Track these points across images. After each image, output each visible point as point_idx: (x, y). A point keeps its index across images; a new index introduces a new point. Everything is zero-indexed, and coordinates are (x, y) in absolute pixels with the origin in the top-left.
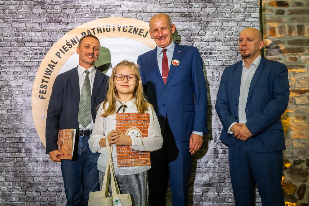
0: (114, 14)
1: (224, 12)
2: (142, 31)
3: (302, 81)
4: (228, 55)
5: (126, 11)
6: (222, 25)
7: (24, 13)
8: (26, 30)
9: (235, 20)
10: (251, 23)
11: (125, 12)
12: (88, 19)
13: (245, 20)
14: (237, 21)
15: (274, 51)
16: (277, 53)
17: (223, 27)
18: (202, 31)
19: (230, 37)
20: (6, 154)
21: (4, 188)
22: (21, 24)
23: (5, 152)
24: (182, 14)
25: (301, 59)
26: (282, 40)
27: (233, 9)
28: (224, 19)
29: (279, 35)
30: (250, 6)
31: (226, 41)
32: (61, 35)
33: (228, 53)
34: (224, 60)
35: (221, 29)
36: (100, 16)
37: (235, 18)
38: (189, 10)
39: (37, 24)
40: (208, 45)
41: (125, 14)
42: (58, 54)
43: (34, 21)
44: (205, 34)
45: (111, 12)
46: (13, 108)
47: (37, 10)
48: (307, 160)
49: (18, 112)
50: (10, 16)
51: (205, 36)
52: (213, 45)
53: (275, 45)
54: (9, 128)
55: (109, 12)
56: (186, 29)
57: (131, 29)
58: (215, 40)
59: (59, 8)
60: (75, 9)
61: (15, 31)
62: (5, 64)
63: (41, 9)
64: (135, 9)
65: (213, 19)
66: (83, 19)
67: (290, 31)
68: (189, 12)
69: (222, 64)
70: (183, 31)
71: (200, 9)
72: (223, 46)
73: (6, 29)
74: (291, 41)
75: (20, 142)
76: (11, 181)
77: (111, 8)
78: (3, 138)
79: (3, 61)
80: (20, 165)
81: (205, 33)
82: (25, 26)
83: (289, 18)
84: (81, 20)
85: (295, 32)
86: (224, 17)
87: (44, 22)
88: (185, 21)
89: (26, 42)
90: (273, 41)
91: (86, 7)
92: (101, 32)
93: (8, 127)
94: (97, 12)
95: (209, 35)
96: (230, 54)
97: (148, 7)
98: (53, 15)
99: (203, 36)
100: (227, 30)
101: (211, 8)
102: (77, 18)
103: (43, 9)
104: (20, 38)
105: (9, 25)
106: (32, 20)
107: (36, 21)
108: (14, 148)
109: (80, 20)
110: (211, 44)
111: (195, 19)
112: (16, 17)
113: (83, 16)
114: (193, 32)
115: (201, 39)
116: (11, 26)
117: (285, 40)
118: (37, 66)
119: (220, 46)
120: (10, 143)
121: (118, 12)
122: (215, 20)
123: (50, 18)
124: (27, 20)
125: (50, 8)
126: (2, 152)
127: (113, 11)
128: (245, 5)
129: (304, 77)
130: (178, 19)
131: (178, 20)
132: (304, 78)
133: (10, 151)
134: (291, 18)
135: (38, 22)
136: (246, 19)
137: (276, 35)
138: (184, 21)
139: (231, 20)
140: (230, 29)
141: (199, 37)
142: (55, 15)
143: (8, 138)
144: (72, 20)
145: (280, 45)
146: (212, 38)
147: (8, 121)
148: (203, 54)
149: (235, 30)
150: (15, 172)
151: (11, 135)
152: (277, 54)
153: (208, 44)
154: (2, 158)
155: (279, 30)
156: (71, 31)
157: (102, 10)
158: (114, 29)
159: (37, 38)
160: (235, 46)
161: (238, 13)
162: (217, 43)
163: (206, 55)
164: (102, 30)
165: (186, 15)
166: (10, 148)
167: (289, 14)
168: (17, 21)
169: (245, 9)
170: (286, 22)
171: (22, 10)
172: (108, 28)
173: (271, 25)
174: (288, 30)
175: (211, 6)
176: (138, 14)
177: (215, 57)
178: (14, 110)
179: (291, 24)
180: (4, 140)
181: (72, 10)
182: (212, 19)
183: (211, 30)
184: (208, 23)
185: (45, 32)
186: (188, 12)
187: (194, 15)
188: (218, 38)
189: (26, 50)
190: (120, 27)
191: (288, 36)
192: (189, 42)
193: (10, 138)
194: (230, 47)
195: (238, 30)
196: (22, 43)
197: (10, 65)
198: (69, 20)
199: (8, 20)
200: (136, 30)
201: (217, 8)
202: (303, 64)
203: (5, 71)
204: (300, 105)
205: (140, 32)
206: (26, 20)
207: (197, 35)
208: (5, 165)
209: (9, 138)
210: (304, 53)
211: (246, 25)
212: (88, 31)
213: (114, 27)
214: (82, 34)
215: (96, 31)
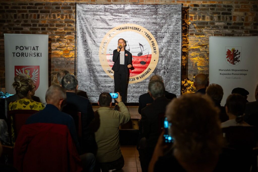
0: (128, 22)
1: (168, 22)
3: (203, 41)
4: (170, 38)
13: (176, 25)
18: (160, 29)
19: (171, 31)
23: (90, 73)
24: (153, 23)
25: (203, 31)
27: (172, 21)
28: (168, 25)
30: (178, 20)
31: (169, 33)
34: (168, 40)
35: (167, 28)
36: (123, 23)
37: (173, 24)
38: (156, 21)
40: (162, 34)
41: (133, 22)
54: (91, 64)
58: (165, 32)
63: (101, 20)
64: (136, 21)
65: (164, 25)
67: (199, 18)
71: (160, 21)
72: (168, 35)
74: (199, 23)
77: (127, 20)
83: (199, 12)
85: (201, 19)
88: (154, 25)
89: (96, 33)
90: (191, 23)
91: (118, 20)
95: (163, 31)
97: (141, 20)
98: (105, 22)
99: (161, 31)
100: (170, 29)
101: (164, 21)
110: (164, 34)
111: (158, 25)
114: (157, 29)
117: (196, 22)
125: (104, 20)
128: (176, 19)
131: (152, 25)
137: (193, 20)
139: (171, 25)
141: (159, 31)
143: (91, 68)
145: (194, 25)
147: (91, 62)
152: (193, 28)
155: (194, 18)
156: (113, 29)
158: (128, 28)
160: (172, 35)
162: (166, 34)
163: (162, 38)
164: (124, 28)
165: (155, 23)
167: (199, 10)
169: (176, 21)
170: (197, 14)
172: (126, 27)
173: (191, 16)
176: (137, 23)
177: (165, 39)
179: (200, 15)
180: (89, 69)
183: (164, 29)
187: (158, 23)
188: (166, 32)
190: (131, 27)
191: (198, 20)
194: (170, 35)
195: (173, 29)
200: (136, 29)
201: (166, 20)
202: (204, 34)
204: (202, 51)
205: (138, 29)
208: (90, 77)
210: (205, 28)
211: (177, 27)
212: (119, 29)
213: (128, 27)
214: (117, 30)
215: (122, 29)
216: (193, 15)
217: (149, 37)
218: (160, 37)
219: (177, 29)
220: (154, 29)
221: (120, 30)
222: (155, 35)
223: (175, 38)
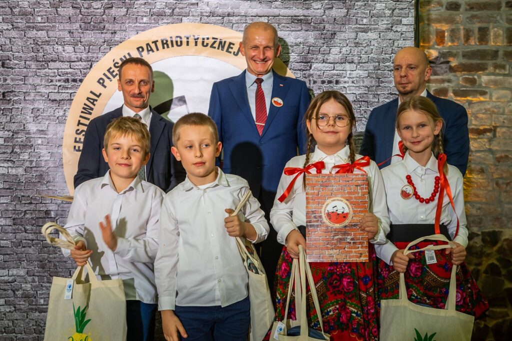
0: (188, 18)
1: (359, 16)
2: (232, 46)
3: (481, 116)
4: (365, 84)
5: (206, 12)
6: (357, 37)
7: (45, 14)
8: (50, 41)
9: (377, 29)
10: (402, 34)
11: (205, 14)
12: (146, 25)
13: (392, 30)
14: (379, 31)
15: (442, 68)
16: (445, 70)
17: (357, 39)
18: (325, 47)
19: (369, 57)
20: (27, 235)
21: (27, 285)
22: (40, 32)
23: (26, 232)
24: (294, 19)
25: (482, 81)
26: (454, 51)
27: (374, 12)
28: (359, 28)
29: (450, 44)
30: (401, 6)
31: (362, 63)
32: (106, 51)
33: (363, 82)
34: (357, 92)
35: (355, 43)
36: (166, 21)
37: (377, 26)
38: (306, 12)
39: (66, 33)
40: (334, 70)
41: (206, 18)
42: (101, 81)
43: (61, 27)
44: (330, 51)
45: (183, 15)
46: (34, 165)
47: (65, 9)
48: (483, 233)
49: (43, 171)
50: (22, 19)
51: (330, 55)
52: (341, 69)
53: (444, 59)
54: (29, 196)
55: (180, 14)
56: (300, 43)
57: (214, 42)
58: (344, 61)
59: (99, 6)
60: (126, 8)
61: (31, 44)
62: (18, 96)
63: (71, 8)
64: (220, 11)
65: (342, 27)
66: (139, 25)
67: (467, 38)
68: (306, 16)
69: (355, 99)
70: (295, 47)
71: (323, 11)
72: (357, 70)
73: (17, 39)
74: (468, 52)
75: (48, 218)
76: (36, 276)
77: (182, 8)
78: (20, 212)
79: (15, 92)
80: (49, 251)
81: (330, 49)
82: (48, 35)
83: (466, 16)
84: (136, 26)
85: (475, 39)
86: (360, 25)
87: (76, 30)
88: (299, 31)
89: (49, 62)
90: (439, 53)
91: (143, 6)
92: (168, 47)
93: (27, 195)
94: (161, 15)
95: (335, 54)
96: (367, 82)
97: (241, 7)
98: (90, 17)
99: (326, 54)
100: (364, 45)
101: (339, 10)
102: (129, 23)
103: (75, 7)
104: (41, 54)
105: (22, 34)
106: (57, 26)
107: (64, 26)
108: (38, 226)
109: (134, 26)
110: (339, 67)
111: (314, 27)
112: (31, 21)
113: (138, 20)
114: (311, 48)
115: (323, 60)
116: (25, 36)
117: (458, 51)
118: (68, 100)
119: (353, 71)
120: (32, 218)
121: (195, 14)
122: (346, 28)
123: (86, 23)
124: (50, 26)
125: (86, 6)
126: (21, 232)
127: (186, 13)
128: (393, 4)
129: (485, 109)
130: (288, 27)
131: (287, 29)
132: (484, 111)
133: (32, 230)
134: (469, 16)
135: (68, 28)
136: (393, 28)
137: (446, 42)
138: (297, 31)
139: (371, 29)
140: (369, 43)
141: (320, 57)
142: (94, 17)
143: (28, 212)
144: (121, 27)
145: (451, 59)
146: (340, 58)
147: (28, 185)
148: (326, 83)
149: (376, 45)
150: (41, 262)
151: (33, 206)
152: (446, 72)
153: (334, 67)
154: (21, 241)
155: (450, 35)
156: (120, 45)
157: (168, 11)
158: (188, 42)
159: (67, 55)
160: (376, 71)
161: (382, 18)
162: (348, 66)
163: (331, 85)
164: (169, 43)
165: (301, 21)
166: (32, 226)
167: (466, 10)
168: (33, 28)
169: (393, 10)
170: (462, 22)
171: (41, 9)
172: (179, 39)
173: (438, 28)
174: (464, 35)
175: (340, 7)
176: (225, 18)
177: (344, 87)
178: (35, 169)
179: (469, 26)
180: (23, 214)
181: (121, 9)
182: (340, 28)
183: (339, 45)
184: (335, 34)
185: (79, 46)
186: (304, 16)
187: (313, 20)
188: (349, 58)
189: (51, 75)
190: (198, 39)
191: (464, 44)
192: (305, 64)
193: (32, 212)
194: (367, 72)
195: (381, 46)
196: (44, 63)
197: (27, 98)
198: (117, 27)
199: (20, 25)
200: (222, 45)
201: (348, 9)
202: (484, 90)
203: (18, 108)
204: (477, 151)
205: (229, 47)
206: (48, 26)
207: (317, 53)
208: (26, 252)
209: (30, 212)
210: (487, 71)
211: (394, 38)
212: (148, 45)
213: (188, 38)
214: (138, 49)
215: (160, 45)
216: (445, 27)
218: (323, 82)
219: (396, 44)
221: (152, 50)
222: (300, 70)
223: (387, 85)
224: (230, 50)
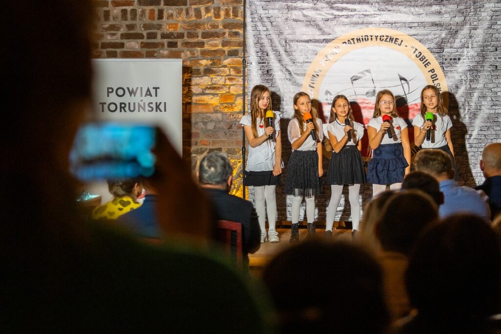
0: (371, 25)
1: (472, 20)
4: (476, 60)
5: (382, 21)
6: (470, 32)
10: (497, 31)
13: (491, 28)
14: (483, 29)
17: (471, 34)
18: (452, 39)
19: (478, 44)
24: (433, 24)
28: (472, 27)
30: (496, 14)
31: (474, 48)
34: (471, 65)
35: (469, 36)
36: (359, 27)
37: (482, 26)
38: (440, 20)
41: (382, 25)
44: (455, 41)
51: (455, 43)
57: (387, 38)
58: (463, 47)
64: (390, 20)
69: (470, 69)
72: (471, 52)
86: (472, 25)
88: (436, 30)
91: (346, 19)
92: (360, 42)
94: (356, 24)
95: (458, 43)
96: (477, 59)
99: (453, 43)
100: (475, 37)
110: (460, 50)
111: (445, 28)
114: (443, 40)
115: (451, 46)
119: (468, 52)
122: (464, 28)
128: (491, 13)
130: (430, 28)
139: (479, 28)
140: (478, 36)
141: (449, 45)
146: (461, 45)
149: (482, 37)
153: (457, 51)
156: (333, 41)
158: (372, 39)
160: (482, 52)
161: (485, 21)
162: (465, 50)
163: (455, 61)
164: (361, 39)
165: (437, 25)
169: (492, 17)
172: (366, 37)
175: (460, 16)
176: (393, 25)
177: (463, 62)
182: (461, 28)
183: (460, 37)
184: (458, 31)
186: (439, 22)
187: (444, 24)
188: (466, 45)
190: (377, 36)
194: (477, 53)
195: (485, 37)
200: (391, 39)
205: (396, 41)
207: (447, 43)
211: (493, 33)
212: (349, 41)
213: (371, 36)
214: (343, 43)
215: (355, 40)
217: (424, 60)
218: (451, 59)
219: (494, 36)
220: (435, 38)
221: (351, 43)
222: (437, 53)
223: (488, 60)
224: (396, 42)
